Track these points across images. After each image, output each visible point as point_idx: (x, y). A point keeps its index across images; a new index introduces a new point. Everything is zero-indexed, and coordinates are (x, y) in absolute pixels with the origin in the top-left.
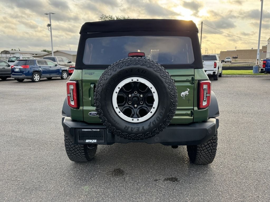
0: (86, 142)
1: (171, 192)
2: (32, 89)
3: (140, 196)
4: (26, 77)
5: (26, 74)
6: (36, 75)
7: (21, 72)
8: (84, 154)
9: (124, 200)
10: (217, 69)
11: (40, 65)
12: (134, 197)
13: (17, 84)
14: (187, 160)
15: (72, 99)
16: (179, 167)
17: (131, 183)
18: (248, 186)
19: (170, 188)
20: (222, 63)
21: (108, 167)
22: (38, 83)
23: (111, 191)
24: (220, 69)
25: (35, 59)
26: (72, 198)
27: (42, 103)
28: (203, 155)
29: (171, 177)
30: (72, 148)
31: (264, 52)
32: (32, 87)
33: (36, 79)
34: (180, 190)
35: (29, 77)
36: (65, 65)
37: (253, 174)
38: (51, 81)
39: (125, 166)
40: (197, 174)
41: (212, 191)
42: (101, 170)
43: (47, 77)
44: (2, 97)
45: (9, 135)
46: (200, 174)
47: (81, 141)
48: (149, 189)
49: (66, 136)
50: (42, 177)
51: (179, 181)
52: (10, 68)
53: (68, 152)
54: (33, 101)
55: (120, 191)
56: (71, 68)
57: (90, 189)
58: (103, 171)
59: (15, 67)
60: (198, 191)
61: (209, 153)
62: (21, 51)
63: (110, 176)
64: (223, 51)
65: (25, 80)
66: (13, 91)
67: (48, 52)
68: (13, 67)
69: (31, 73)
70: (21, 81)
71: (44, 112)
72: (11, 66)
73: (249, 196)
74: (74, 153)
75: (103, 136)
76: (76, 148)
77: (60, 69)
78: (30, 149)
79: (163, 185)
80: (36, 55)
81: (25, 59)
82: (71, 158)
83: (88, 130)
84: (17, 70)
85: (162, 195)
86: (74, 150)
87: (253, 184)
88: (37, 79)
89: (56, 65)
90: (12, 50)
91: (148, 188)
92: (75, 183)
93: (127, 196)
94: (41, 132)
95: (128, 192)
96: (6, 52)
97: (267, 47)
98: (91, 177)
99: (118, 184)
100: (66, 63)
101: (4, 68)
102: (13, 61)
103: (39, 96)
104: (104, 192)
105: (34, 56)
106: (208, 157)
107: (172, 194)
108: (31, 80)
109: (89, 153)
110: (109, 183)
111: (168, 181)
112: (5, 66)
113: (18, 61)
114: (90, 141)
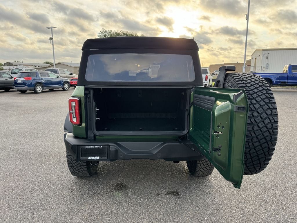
0: (89, 159)
1: (173, 206)
2: (35, 101)
3: (143, 212)
4: (28, 88)
5: (29, 86)
6: (38, 87)
7: (24, 83)
8: (86, 169)
9: (127, 217)
10: (208, 81)
11: (42, 77)
12: (137, 214)
13: (20, 95)
14: (187, 172)
15: (74, 116)
16: (180, 180)
17: (133, 198)
18: (245, 198)
19: (172, 203)
20: (212, 75)
21: (110, 181)
22: (41, 94)
23: (114, 208)
24: (211, 81)
25: (37, 71)
26: (75, 217)
27: (45, 115)
28: (202, 168)
29: (172, 190)
30: (74, 164)
31: (248, 65)
32: (35, 98)
33: (38, 91)
34: (182, 204)
35: (32, 88)
36: (67, 77)
37: (249, 185)
38: (53, 92)
39: (127, 180)
40: (196, 186)
41: (212, 205)
42: (103, 185)
43: (49, 88)
44: (4, 109)
45: (11, 149)
46: (199, 186)
47: (84, 158)
48: (152, 204)
49: (67, 152)
50: (44, 193)
51: (180, 194)
52: (13, 79)
53: (70, 168)
54: (36, 113)
55: (123, 207)
56: (73, 79)
57: (93, 206)
58: (106, 186)
59: (18, 79)
60: (199, 204)
61: (208, 166)
62: (23, 62)
63: (112, 191)
64: (211, 64)
65: (28, 91)
66: (15, 103)
67: (50, 64)
68: (15, 78)
69: (33, 84)
70: (23, 92)
71: (46, 124)
72: (13, 78)
73: (248, 209)
74: (76, 169)
75: (106, 153)
76: (78, 164)
77: (61, 80)
78: (32, 163)
79: (165, 199)
80: (39, 66)
81: (27, 71)
82: (74, 173)
83: (91, 147)
84: (20, 82)
85: (164, 210)
86: (76, 165)
87: (250, 196)
88: (40, 91)
89: (58, 77)
90: (15, 61)
91: (150, 203)
92: (78, 200)
93: (131, 213)
94: (44, 145)
95: (131, 208)
96: (9, 64)
97: (251, 61)
98: (94, 193)
99: (121, 200)
100: (68, 75)
101: (7, 80)
102: (16, 73)
103: (41, 107)
104: (107, 209)
105: (36, 67)
106: (208, 170)
107: (175, 209)
108: (33, 91)
109: (91, 169)
110: (112, 198)
111: (170, 195)
112: (8, 78)
113: (21, 73)
114: (93, 158)
